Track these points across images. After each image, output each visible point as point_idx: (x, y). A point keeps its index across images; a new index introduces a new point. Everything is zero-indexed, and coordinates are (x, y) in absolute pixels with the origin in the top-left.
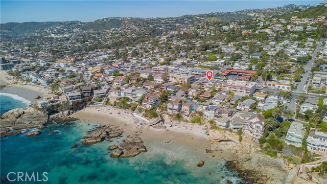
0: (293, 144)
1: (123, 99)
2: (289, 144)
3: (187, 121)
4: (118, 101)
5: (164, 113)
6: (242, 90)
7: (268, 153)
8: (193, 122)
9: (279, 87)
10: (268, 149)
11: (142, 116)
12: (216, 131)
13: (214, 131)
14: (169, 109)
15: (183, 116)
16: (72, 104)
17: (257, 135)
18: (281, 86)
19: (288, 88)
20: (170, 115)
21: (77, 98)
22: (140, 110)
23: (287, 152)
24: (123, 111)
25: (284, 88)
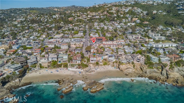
0: (156, 62)
1: (52, 62)
2: (154, 62)
3: (101, 65)
4: (49, 64)
5: (89, 64)
6: (114, 46)
7: (150, 68)
8: (104, 65)
9: (120, 42)
10: (150, 66)
11: (76, 69)
12: (123, 65)
13: (122, 66)
14: (91, 61)
15: (99, 63)
16: (19, 73)
17: (142, 62)
18: (121, 42)
19: (124, 42)
20: (93, 64)
21: (19, 69)
22: (73, 66)
23: (155, 66)
24: (59, 69)
25: (122, 43)
